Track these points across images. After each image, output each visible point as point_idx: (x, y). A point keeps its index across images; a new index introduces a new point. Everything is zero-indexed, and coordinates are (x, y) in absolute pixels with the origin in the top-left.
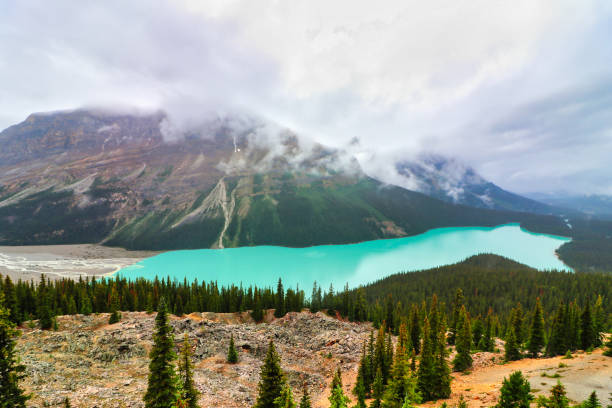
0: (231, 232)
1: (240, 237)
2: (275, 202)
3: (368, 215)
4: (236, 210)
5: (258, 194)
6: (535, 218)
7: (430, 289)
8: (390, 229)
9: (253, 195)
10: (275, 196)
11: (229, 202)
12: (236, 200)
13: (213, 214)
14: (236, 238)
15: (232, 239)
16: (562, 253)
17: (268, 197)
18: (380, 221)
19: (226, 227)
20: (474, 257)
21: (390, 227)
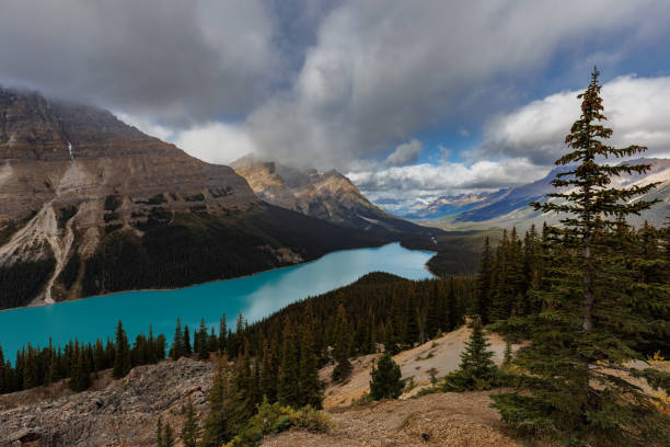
0: (68, 278)
1: (83, 282)
2: (140, 234)
3: (263, 243)
4: (75, 246)
5: (113, 223)
6: (412, 236)
7: (326, 313)
8: (287, 257)
9: (103, 225)
10: (139, 226)
11: (62, 236)
12: (75, 232)
13: (32, 255)
14: (77, 286)
15: (68, 288)
16: (431, 265)
17: (127, 226)
18: (276, 248)
19: (57, 272)
20: (365, 276)
21: (286, 254)
